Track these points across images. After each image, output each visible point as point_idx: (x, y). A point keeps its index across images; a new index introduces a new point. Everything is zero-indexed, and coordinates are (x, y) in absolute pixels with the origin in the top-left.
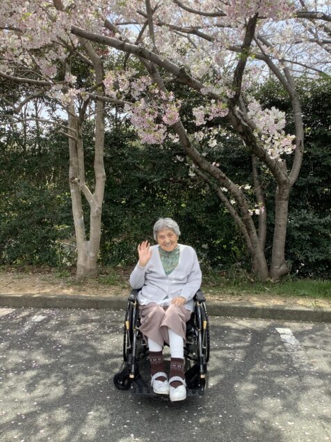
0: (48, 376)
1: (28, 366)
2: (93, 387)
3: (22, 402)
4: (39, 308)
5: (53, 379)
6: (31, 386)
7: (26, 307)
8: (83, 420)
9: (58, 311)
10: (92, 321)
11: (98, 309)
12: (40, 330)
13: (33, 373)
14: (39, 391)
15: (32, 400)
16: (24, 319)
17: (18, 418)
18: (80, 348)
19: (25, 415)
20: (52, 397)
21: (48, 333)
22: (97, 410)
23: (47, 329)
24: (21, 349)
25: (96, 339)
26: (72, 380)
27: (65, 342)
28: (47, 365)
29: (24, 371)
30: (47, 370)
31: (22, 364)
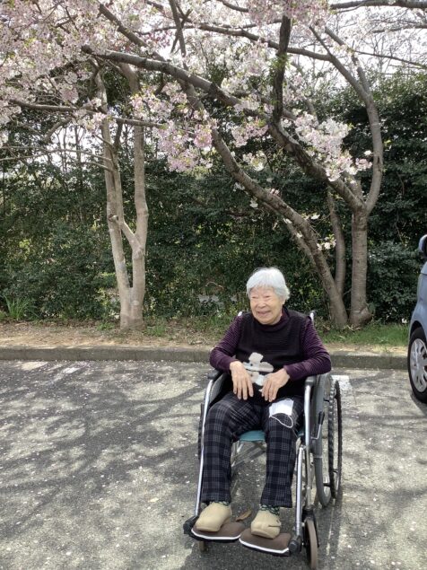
0: (70, 421)
1: (51, 412)
2: (113, 430)
3: (38, 442)
4: (72, 360)
5: (75, 423)
6: (50, 430)
7: (60, 360)
8: (96, 457)
9: (93, 362)
10: (128, 371)
11: (136, 360)
12: (70, 381)
13: (55, 418)
14: (58, 434)
15: (50, 441)
16: (56, 372)
17: (33, 455)
18: (108, 396)
19: (40, 452)
20: (69, 438)
21: (78, 383)
22: (112, 448)
23: (77, 380)
24: (47, 398)
25: (127, 388)
26: (94, 423)
27: (94, 391)
28: (71, 412)
29: (46, 417)
30: (70, 416)
31: (45, 411)
